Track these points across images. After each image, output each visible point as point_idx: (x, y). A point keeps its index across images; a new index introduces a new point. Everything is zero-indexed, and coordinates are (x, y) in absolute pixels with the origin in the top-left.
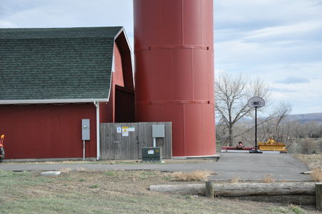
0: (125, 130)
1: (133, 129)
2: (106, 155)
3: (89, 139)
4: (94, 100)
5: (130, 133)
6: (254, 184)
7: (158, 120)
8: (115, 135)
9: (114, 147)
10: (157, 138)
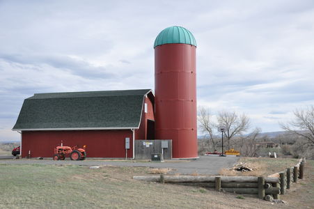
0: (147, 144)
1: (151, 143)
2: (138, 157)
3: (129, 148)
4: (131, 128)
5: (150, 145)
6: (185, 177)
7: (164, 139)
8: (142, 146)
9: (142, 153)
10: (164, 149)
